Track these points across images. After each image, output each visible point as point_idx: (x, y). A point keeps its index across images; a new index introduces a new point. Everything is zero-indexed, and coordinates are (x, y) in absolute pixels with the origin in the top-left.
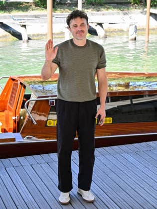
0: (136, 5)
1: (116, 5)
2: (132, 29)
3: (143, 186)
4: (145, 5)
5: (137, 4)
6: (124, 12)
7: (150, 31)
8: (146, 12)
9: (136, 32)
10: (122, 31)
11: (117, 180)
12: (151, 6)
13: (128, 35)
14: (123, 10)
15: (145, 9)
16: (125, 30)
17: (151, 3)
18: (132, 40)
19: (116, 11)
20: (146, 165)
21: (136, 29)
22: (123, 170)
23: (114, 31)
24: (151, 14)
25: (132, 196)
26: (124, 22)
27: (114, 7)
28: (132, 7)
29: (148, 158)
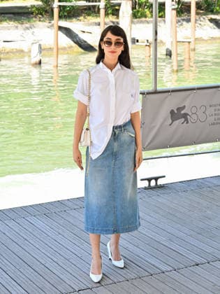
0: (39, 16)
1: (12, 15)
2: (35, 49)
3: (55, 260)
4: (52, 16)
5: (41, 14)
6: (23, 26)
7: (59, 51)
8: (53, 25)
9: (40, 52)
10: (22, 51)
11: (21, 253)
12: (60, 17)
13: (30, 56)
14: (22, 24)
15: (53, 22)
16: (26, 50)
17: (59, 13)
18: (36, 64)
19: (12, 23)
20: (60, 231)
21: (41, 49)
22: (28, 239)
23: (11, 52)
24: (60, 28)
25: (41, 273)
26: (23, 39)
27: (10, 19)
28: (34, 19)
29: (61, 222)
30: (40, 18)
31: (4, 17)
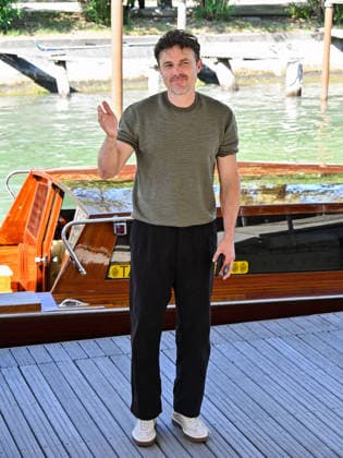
0: (301, 19)
1: (257, 19)
2: (293, 72)
3: (312, 409)
4: (322, 20)
5: (304, 17)
6: (276, 34)
7: (331, 76)
8: (323, 34)
9: (300, 77)
10: (270, 75)
11: (258, 395)
12: (334, 23)
13: (283, 83)
14: (274, 32)
15: (321, 30)
16: (278, 74)
17: (333, 16)
19: (257, 31)
20: (321, 364)
21: (301, 73)
23: (254, 76)
24: (334, 40)
25: (290, 429)
26: (275, 55)
27: (255, 25)
28: (292, 25)
29: (322, 348)
30: (301, 23)
31: (246, 21)
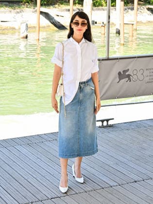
1: (7, 3)
2: (24, 27)
3: (35, 177)
4: (36, 4)
5: (28, 3)
6: (15, 11)
7: (40, 29)
8: (36, 11)
9: (27, 29)
10: (14, 28)
12: (42, 5)
13: (19, 32)
14: (15, 9)
15: (36, 8)
16: (17, 28)
17: (41, 2)
18: (23, 38)
19: (7, 9)
20: (39, 157)
21: (27, 27)
22: (16, 161)
23: (6, 29)
24: (41, 13)
25: (25, 186)
26: (15, 20)
27: (6, 6)
28: (23, 6)
29: (40, 149)
30: (27, 5)
31: (2, 4)
